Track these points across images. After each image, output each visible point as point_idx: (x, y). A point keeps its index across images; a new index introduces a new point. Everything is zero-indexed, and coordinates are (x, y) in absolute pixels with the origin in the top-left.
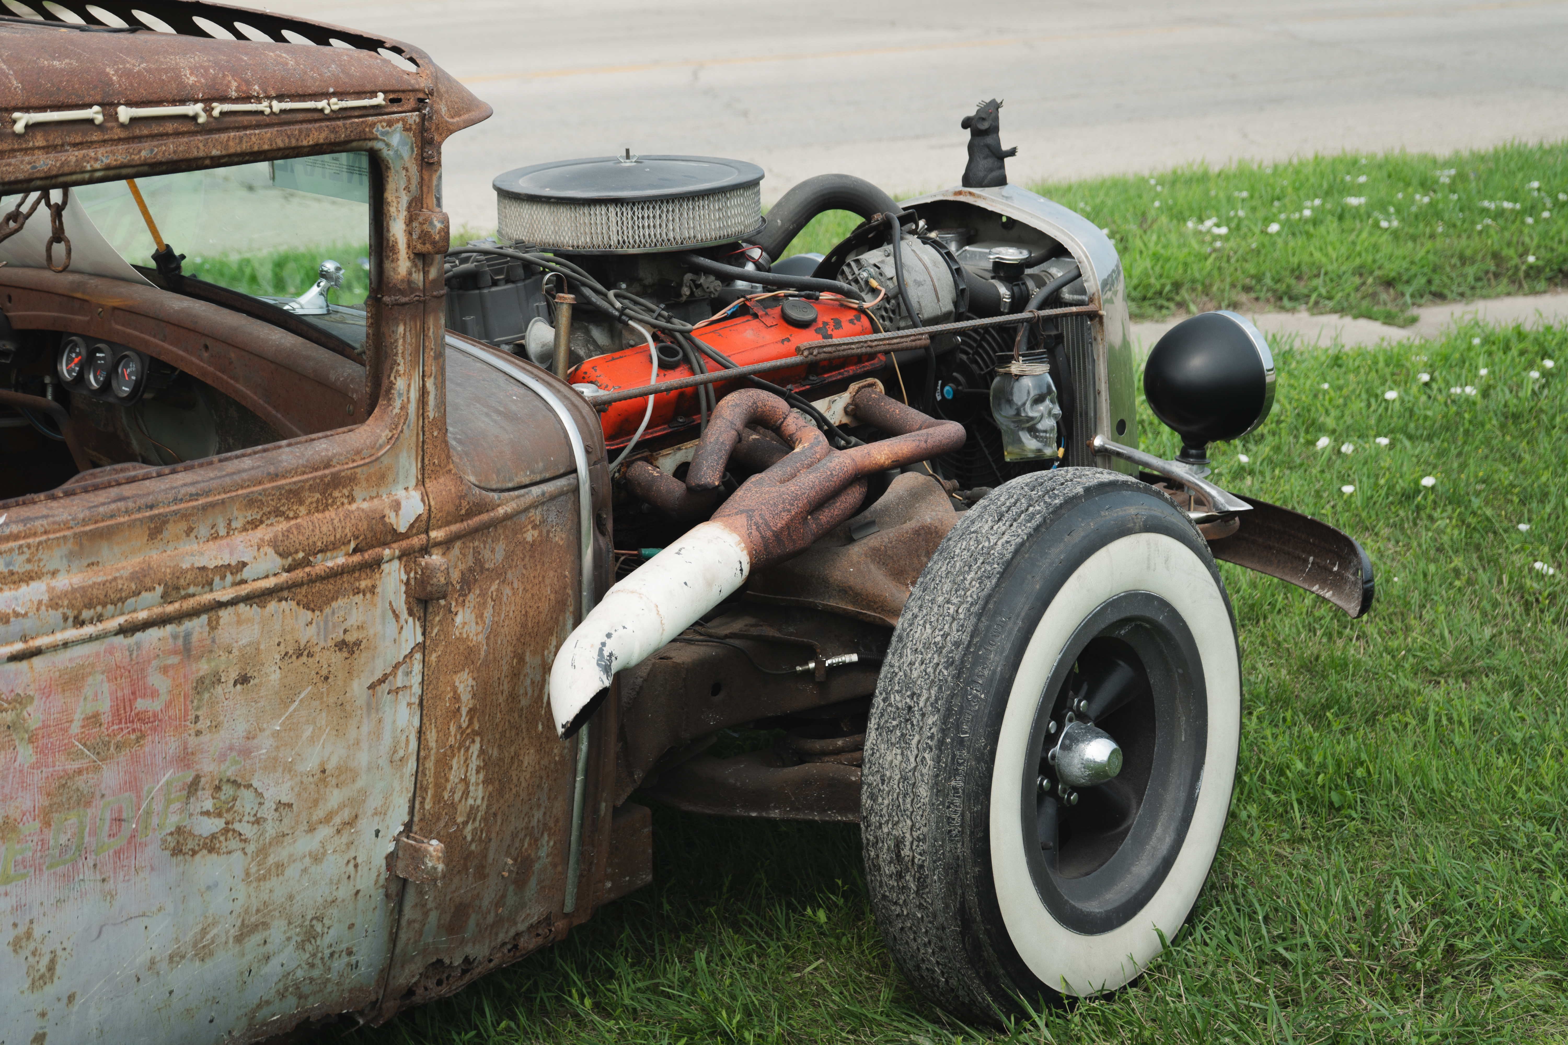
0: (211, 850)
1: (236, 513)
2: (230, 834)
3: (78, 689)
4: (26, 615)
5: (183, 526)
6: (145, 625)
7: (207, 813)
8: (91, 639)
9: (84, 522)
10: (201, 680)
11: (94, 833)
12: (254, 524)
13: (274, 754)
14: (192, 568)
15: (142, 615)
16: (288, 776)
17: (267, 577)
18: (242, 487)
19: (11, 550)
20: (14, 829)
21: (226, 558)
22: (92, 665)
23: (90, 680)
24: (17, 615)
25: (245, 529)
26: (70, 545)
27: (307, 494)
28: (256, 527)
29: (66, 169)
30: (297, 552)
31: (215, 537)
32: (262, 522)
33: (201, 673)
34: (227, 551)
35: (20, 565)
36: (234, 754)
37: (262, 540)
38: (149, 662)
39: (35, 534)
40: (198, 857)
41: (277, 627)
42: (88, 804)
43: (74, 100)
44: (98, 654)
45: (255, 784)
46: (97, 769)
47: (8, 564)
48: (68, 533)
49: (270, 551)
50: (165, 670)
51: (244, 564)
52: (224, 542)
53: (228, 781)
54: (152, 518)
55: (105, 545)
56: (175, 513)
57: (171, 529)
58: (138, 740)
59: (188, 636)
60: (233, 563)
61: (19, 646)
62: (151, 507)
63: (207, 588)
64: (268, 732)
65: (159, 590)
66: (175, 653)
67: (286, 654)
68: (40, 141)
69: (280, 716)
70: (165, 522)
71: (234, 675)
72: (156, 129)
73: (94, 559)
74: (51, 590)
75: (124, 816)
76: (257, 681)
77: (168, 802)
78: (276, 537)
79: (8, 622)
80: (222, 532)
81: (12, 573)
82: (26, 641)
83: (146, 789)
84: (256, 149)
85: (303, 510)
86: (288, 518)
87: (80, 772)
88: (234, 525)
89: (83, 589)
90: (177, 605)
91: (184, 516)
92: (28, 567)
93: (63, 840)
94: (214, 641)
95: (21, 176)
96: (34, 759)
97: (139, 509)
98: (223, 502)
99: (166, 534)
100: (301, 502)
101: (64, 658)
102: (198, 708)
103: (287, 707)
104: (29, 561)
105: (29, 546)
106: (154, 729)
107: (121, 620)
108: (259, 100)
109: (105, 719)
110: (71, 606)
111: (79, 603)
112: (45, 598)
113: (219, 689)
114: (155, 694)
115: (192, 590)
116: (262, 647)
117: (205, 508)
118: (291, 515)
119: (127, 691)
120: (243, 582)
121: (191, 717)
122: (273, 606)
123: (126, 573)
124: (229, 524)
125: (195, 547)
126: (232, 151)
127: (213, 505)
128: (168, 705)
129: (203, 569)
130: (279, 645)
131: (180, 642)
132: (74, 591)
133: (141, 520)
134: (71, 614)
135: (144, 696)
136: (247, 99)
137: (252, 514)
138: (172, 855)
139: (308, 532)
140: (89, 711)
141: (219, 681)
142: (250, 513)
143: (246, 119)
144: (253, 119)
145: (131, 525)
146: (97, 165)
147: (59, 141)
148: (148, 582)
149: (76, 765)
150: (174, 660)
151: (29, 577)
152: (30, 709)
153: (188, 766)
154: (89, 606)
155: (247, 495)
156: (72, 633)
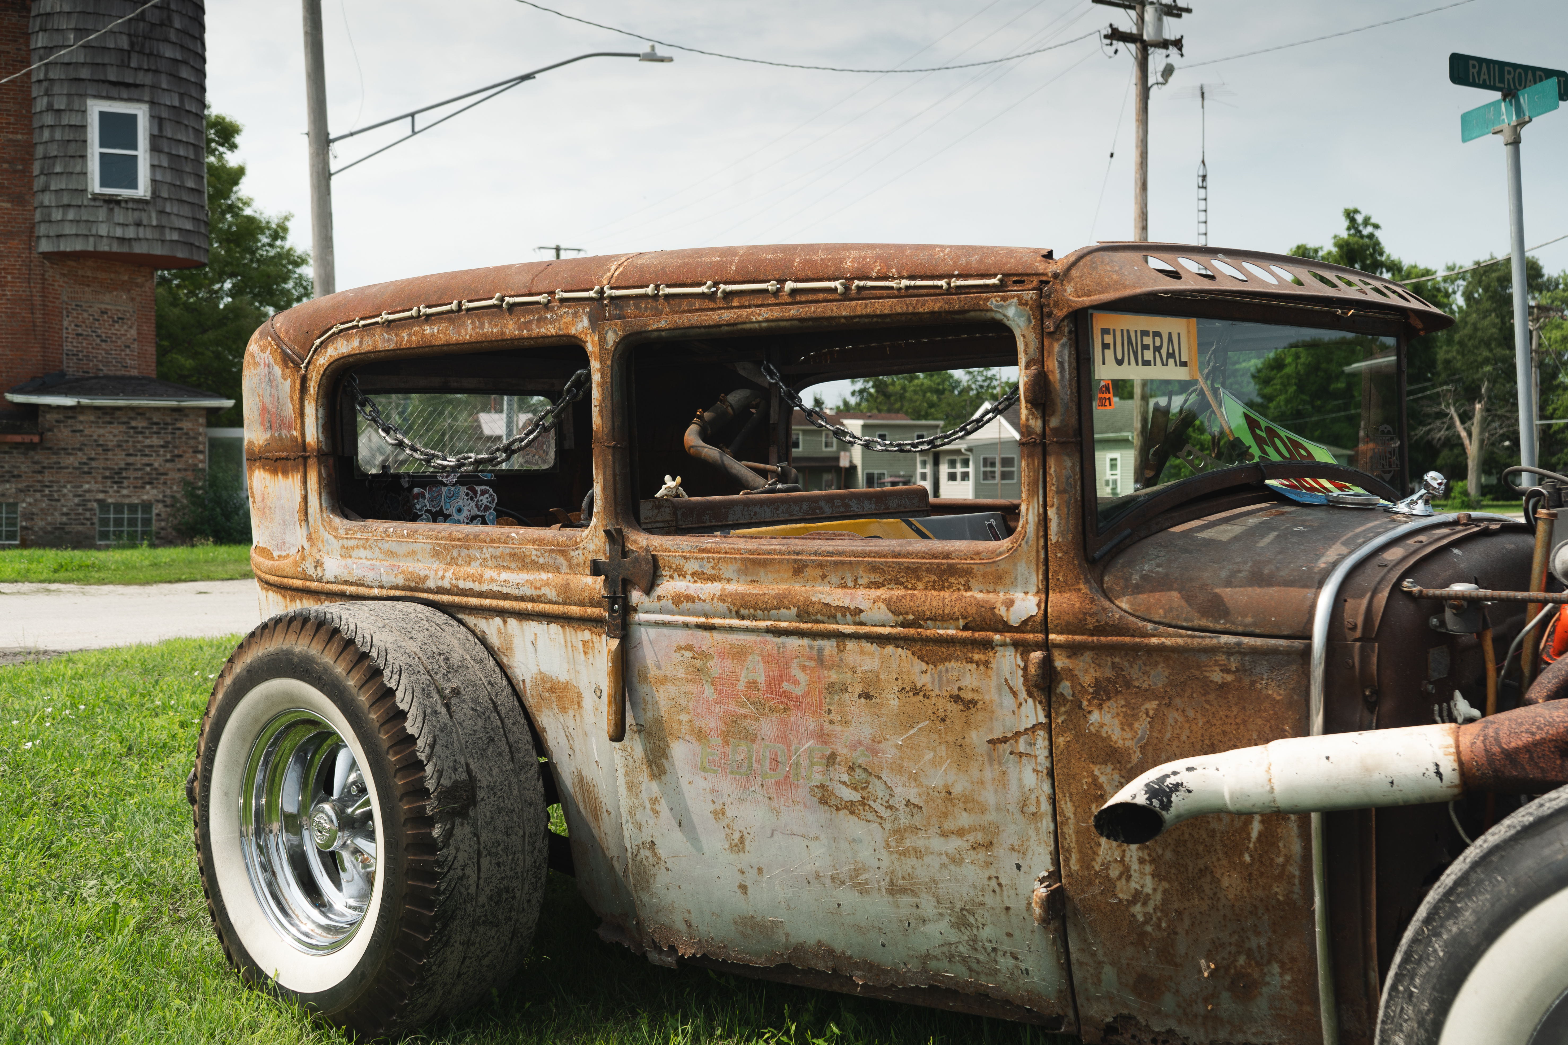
0: (852, 813)
1: (861, 573)
2: (867, 808)
3: (743, 661)
4: (704, 601)
5: (819, 572)
6: (787, 633)
7: (844, 783)
8: (747, 630)
9: (751, 552)
10: (832, 685)
11: (759, 762)
12: (877, 585)
13: (899, 761)
14: (819, 602)
15: (784, 625)
16: (913, 784)
17: (884, 626)
18: (869, 556)
19: (703, 558)
20: (706, 737)
21: (846, 602)
22: (752, 648)
23: (750, 657)
24: (700, 599)
25: (868, 586)
26: (739, 564)
27: (924, 574)
28: (879, 588)
29: (740, 320)
30: (907, 613)
31: (844, 586)
32: (883, 585)
33: (832, 680)
34: (849, 598)
35: (708, 569)
36: (862, 748)
37: (879, 597)
38: (792, 659)
39: (719, 552)
40: (842, 813)
41: (895, 666)
42: (753, 741)
43: (762, 277)
44: (755, 642)
45: (884, 778)
46: (757, 719)
47: (701, 567)
48: (738, 556)
49: (883, 607)
50: (804, 668)
51: (861, 611)
52: (849, 591)
53: (860, 766)
54: (795, 561)
55: (762, 571)
56: (813, 561)
57: (809, 572)
58: (785, 710)
59: (820, 650)
60: (852, 607)
61: (702, 620)
62: (798, 554)
63: (832, 620)
64: (891, 743)
65: (794, 610)
66: (811, 659)
67: (904, 689)
68: (735, 303)
69: (902, 735)
70: (807, 566)
71: (858, 690)
72: (811, 297)
73: (754, 578)
74: (724, 589)
75: (780, 759)
76: (877, 700)
77: (812, 764)
78: (891, 598)
79: (694, 602)
80: (850, 584)
81: (703, 573)
82: (707, 618)
83: (794, 747)
84: (878, 312)
85: (920, 585)
86: (906, 588)
87: (745, 717)
88: (860, 581)
89: (743, 595)
90: (810, 625)
91: (820, 565)
92: (713, 572)
93: (739, 758)
94: (841, 660)
95: (712, 323)
96: (715, 696)
97: (789, 553)
98: (851, 562)
99: (805, 574)
100: (919, 579)
101: (732, 638)
102: (830, 704)
103: (908, 730)
104: (713, 568)
105: (713, 558)
106: (798, 707)
107: (769, 623)
108: (894, 278)
109: (761, 686)
110: (733, 603)
111: (738, 603)
112: (718, 594)
113: (846, 696)
114: (796, 682)
115: (819, 617)
116: (882, 677)
117: (836, 563)
118: (910, 586)
119: (776, 674)
120: (861, 624)
121: (825, 708)
122: (890, 649)
123: (772, 593)
124: (856, 580)
125: (827, 589)
126: (859, 313)
127: (843, 563)
128: (807, 693)
129: (827, 605)
130: (897, 679)
131: (815, 652)
132: (737, 594)
133: (788, 560)
134: (734, 609)
135: (789, 681)
136: (886, 278)
137: (874, 577)
138: (820, 803)
139: (919, 602)
140: (751, 678)
141: (846, 690)
142: (872, 576)
143: (878, 293)
144: (885, 292)
145: (781, 562)
146: (760, 318)
147: (747, 303)
148: (786, 602)
149: (743, 711)
150: (812, 664)
151: (713, 579)
152: (711, 663)
153: (825, 743)
154: (745, 607)
155: (871, 562)
156: (735, 622)
